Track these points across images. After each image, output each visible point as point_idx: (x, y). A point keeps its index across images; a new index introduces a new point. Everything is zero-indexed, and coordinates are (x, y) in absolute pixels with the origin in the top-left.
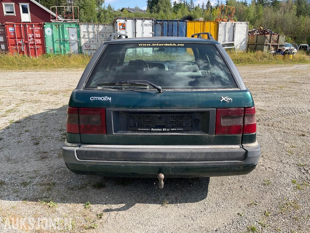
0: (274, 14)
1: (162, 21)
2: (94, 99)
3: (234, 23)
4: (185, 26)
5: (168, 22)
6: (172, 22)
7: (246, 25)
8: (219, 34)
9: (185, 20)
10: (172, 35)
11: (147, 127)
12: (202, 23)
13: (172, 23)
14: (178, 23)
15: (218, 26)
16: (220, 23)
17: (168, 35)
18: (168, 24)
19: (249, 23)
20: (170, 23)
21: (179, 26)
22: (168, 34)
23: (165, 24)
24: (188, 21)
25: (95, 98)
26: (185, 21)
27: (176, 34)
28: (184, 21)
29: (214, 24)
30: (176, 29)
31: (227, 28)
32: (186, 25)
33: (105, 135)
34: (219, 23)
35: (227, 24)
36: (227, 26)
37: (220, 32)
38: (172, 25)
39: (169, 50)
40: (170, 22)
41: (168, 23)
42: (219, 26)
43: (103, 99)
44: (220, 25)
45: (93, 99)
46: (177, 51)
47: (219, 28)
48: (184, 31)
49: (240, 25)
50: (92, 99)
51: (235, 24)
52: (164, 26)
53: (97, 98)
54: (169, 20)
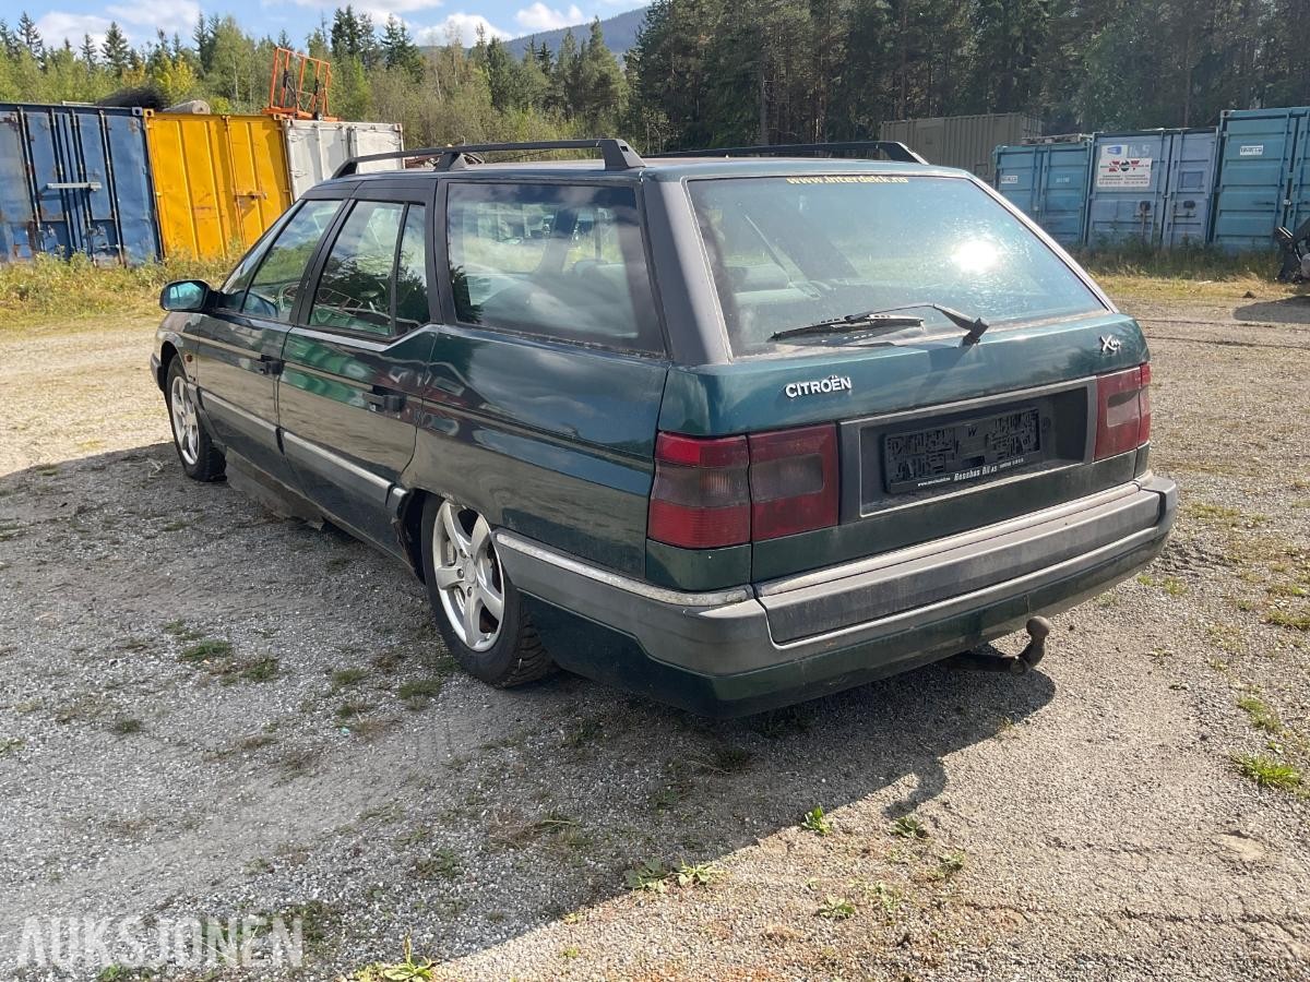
0: (412, 95)
1: (18, 111)
2: (800, 393)
3: (346, 127)
4: (138, 133)
5: (50, 115)
6: (71, 116)
7: (393, 137)
8: (293, 173)
9: (134, 109)
10: (79, 175)
11: (940, 471)
12: (212, 123)
13: (72, 121)
14: (101, 123)
15: (286, 140)
16: (289, 124)
17: (59, 175)
18: (52, 126)
19: (401, 129)
20: (60, 119)
21: (110, 132)
22: (58, 169)
23: (36, 123)
24: (149, 113)
25: (802, 388)
26: (134, 113)
27: (101, 171)
28: (131, 111)
29: (265, 128)
30: (97, 150)
31: (322, 146)
32: (143, 133)
33: (836, 529)
34: (284, 127)
35: (319, 128)
36: (320, 137)
37: (297, 161)
38: (73, 127)
39: (75, 245)
40: (60, 115)
41: (51, 120)
42: (289, 138)
43: (826, 386)
44: (291, 134)
45: (796, 390)
46: (118, 246)
47: (292, 147)
48: (139, 157)
49: (370, 135)
50: (792, 390)
51: (350, 130)
52: (31, 133)
53: (809, 387)
54: (54, 107)
